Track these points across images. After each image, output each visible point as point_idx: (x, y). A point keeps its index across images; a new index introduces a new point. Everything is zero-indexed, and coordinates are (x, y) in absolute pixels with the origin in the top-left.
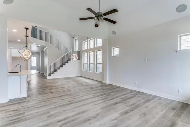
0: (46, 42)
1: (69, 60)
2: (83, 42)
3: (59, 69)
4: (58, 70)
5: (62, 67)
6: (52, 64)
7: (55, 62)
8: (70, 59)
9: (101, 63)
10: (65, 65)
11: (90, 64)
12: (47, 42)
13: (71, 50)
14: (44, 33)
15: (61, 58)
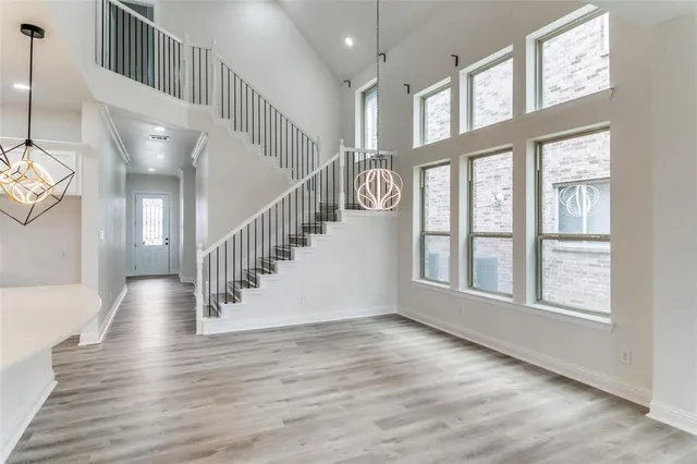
0: (196, 106)
1: (329, 213)
2: (417, 97)
3: (272, 269)
4: (262, 278)
5: (288, 255)
6: (229, 237)
7: (243, 226)
8: (335, 207)
9: (607, 231)
10: (304, 243)
11: (477, 241)
12: (203, 106)
13: (343, 149)
14: (186, 55)
15: (279, 199)
